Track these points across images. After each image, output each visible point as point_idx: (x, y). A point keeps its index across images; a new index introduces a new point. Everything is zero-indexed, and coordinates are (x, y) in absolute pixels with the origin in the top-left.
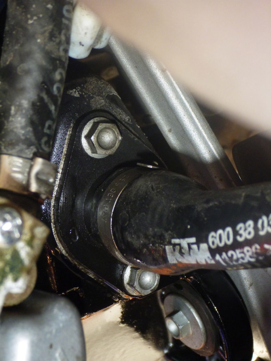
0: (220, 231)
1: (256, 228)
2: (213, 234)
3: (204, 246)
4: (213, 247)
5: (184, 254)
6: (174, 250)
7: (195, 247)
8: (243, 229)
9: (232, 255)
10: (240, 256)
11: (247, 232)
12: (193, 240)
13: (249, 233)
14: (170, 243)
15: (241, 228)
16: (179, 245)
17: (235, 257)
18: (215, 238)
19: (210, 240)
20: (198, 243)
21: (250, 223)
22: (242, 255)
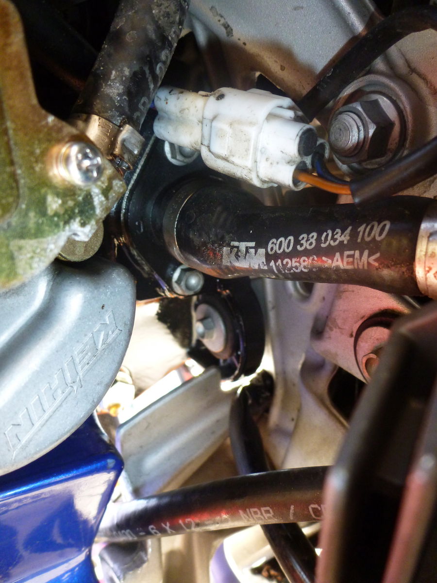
0: (282, 239)
1: (318, 240)
2: (274, 240)
3: (262, 251)
4: (270, 253)
5: (239, 257)
6: (231, 252)
7: (252, 251)
10: (294, 264)
11: (309, 242)
13: (311, 244)
14: (229, 245)
15: (303, 238)
16: (238, 247)
17: (289, 265)
18: (276, 244)
19: (270, 246)
20: (256, 248)
22: (298, 264)
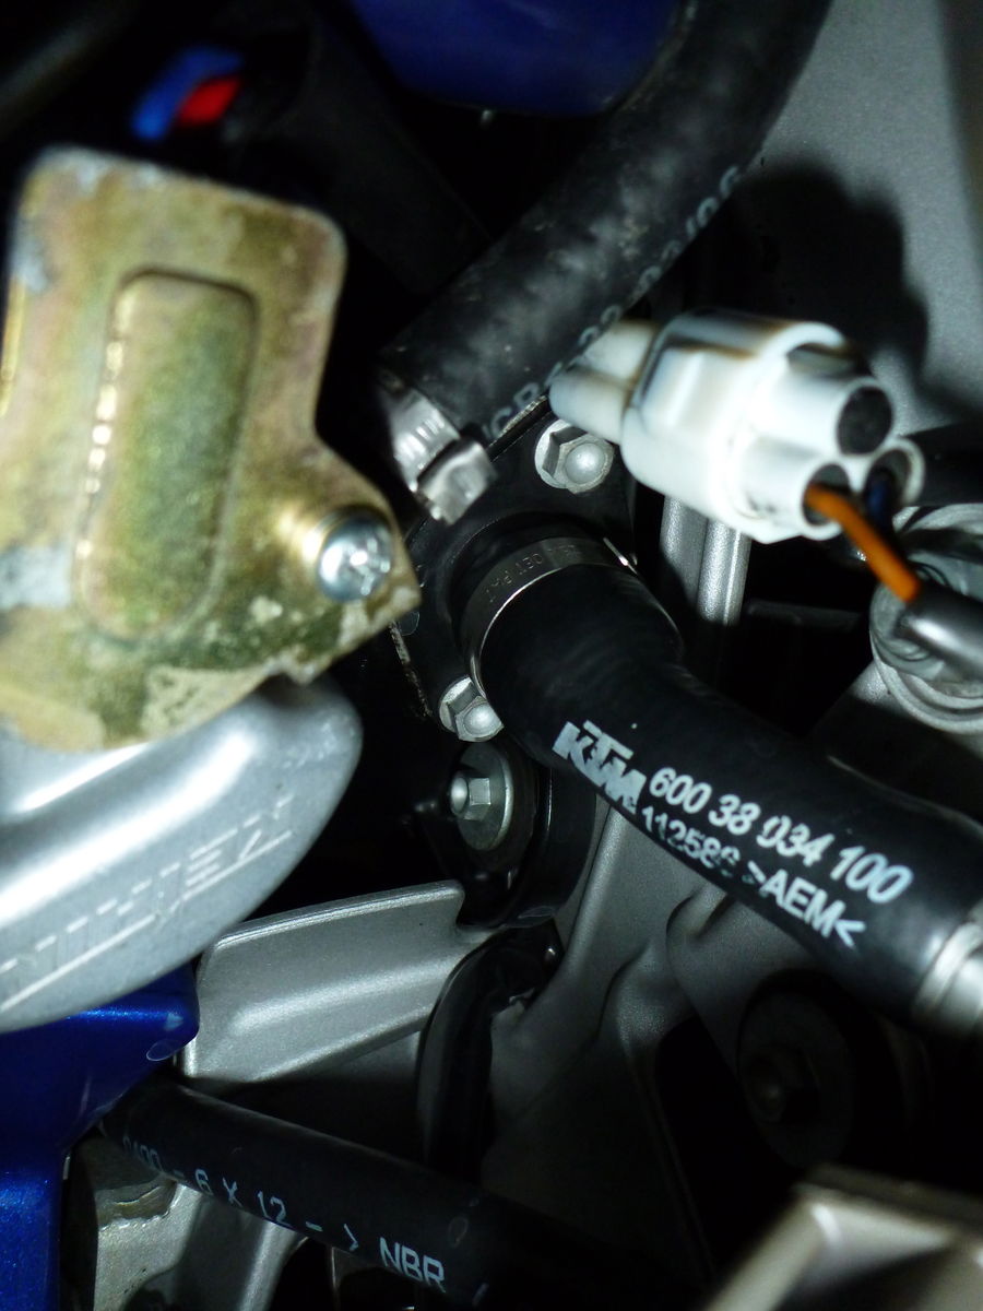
0: (687, 780)
1: (757, 826)
2: (671, 772)
3: (638, 778)
5: (591, 758)
6: (578, 739)
7: (621, 766)
8: (733, 808)
9: (677, 830)
10: (690, 840)
11: (737, 818)
12: (627, 753)
13: (739, 824)
15: (729, 804)
16: (595, 739)
17: (679, 836)
18: (671, 782)
19: (659, 777)
20: (631, 765)
21: (754, 810)
22: (697, 844)
